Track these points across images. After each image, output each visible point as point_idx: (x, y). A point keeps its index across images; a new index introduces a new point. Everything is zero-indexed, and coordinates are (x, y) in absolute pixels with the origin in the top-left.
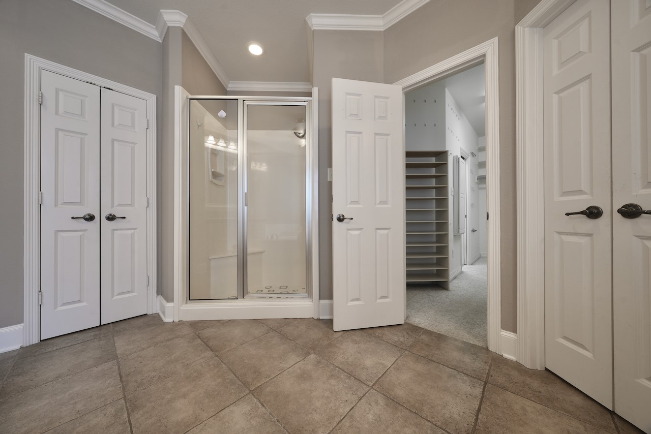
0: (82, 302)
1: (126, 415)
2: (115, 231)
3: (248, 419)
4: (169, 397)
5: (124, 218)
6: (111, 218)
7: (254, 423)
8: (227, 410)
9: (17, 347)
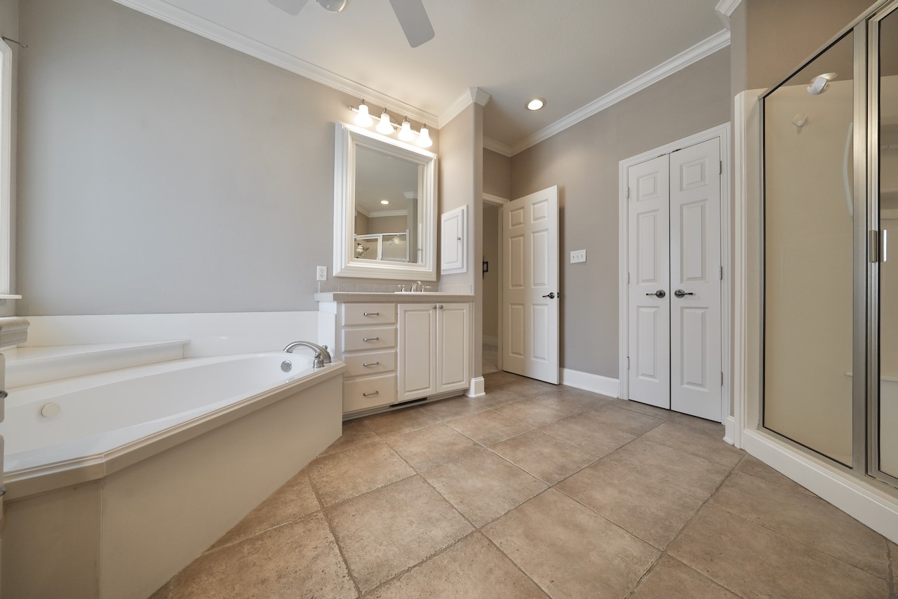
0: (656, 378)
1: (586, 466)
2: (685, 310)
3: (619, 555)
4: (616, 482)
5: (692, 294)
6: (680, 294)
7: (616, 562)
8: (621, 531)
9: (615, 396)
